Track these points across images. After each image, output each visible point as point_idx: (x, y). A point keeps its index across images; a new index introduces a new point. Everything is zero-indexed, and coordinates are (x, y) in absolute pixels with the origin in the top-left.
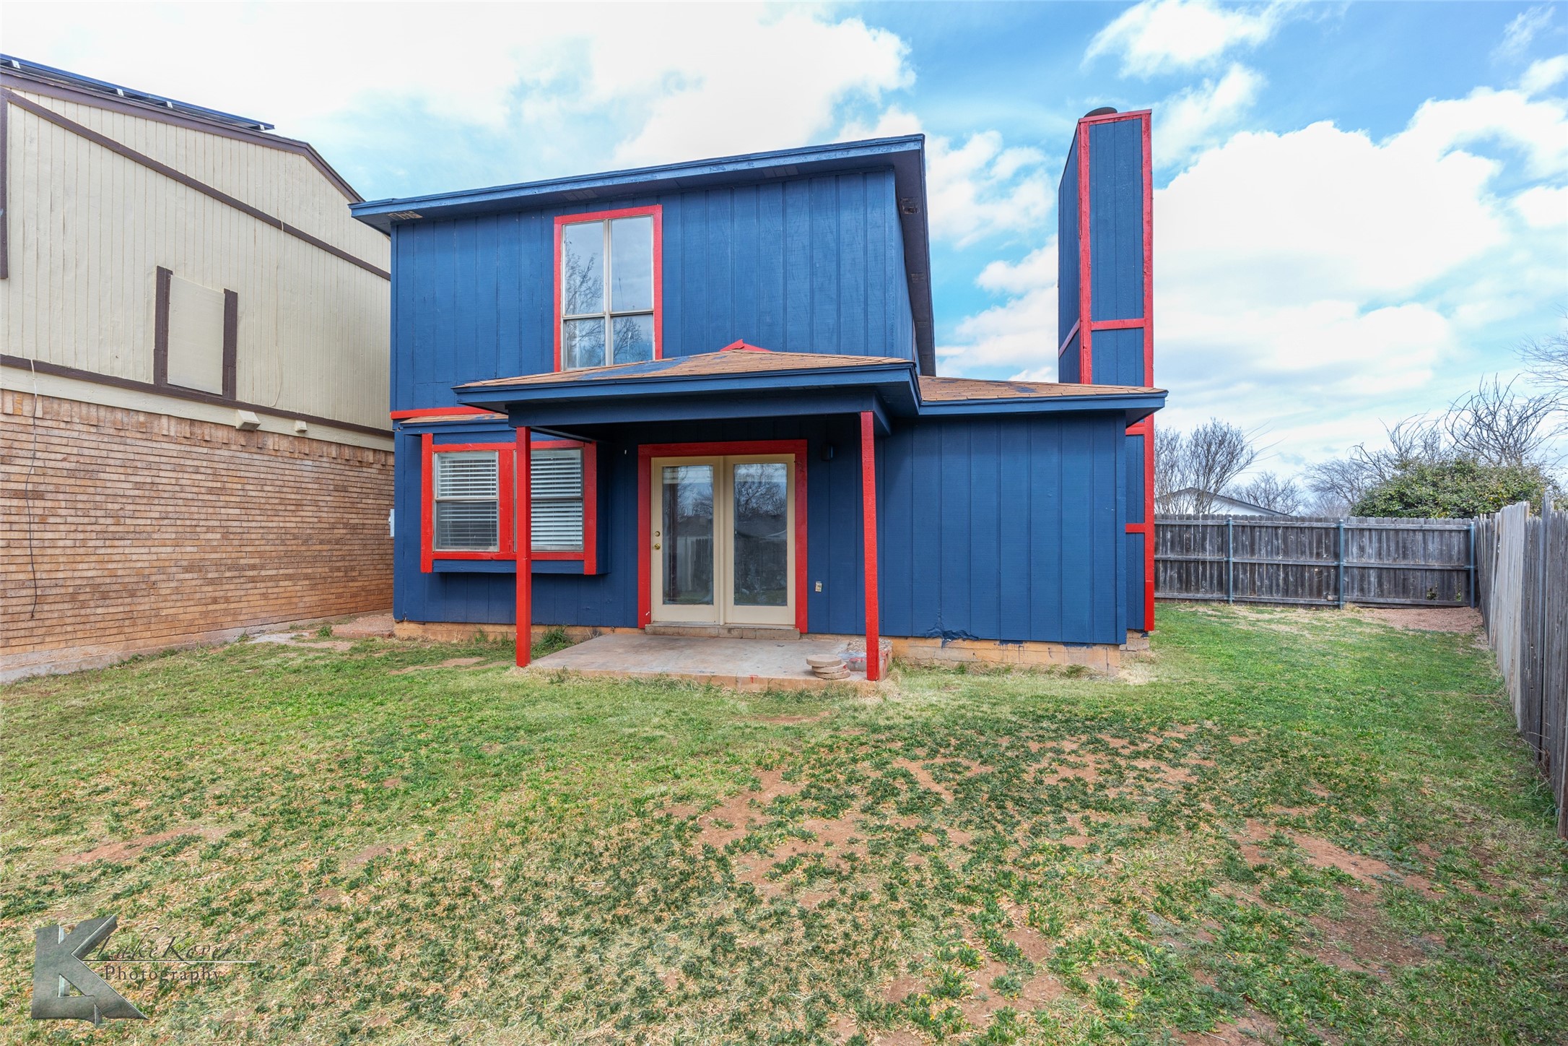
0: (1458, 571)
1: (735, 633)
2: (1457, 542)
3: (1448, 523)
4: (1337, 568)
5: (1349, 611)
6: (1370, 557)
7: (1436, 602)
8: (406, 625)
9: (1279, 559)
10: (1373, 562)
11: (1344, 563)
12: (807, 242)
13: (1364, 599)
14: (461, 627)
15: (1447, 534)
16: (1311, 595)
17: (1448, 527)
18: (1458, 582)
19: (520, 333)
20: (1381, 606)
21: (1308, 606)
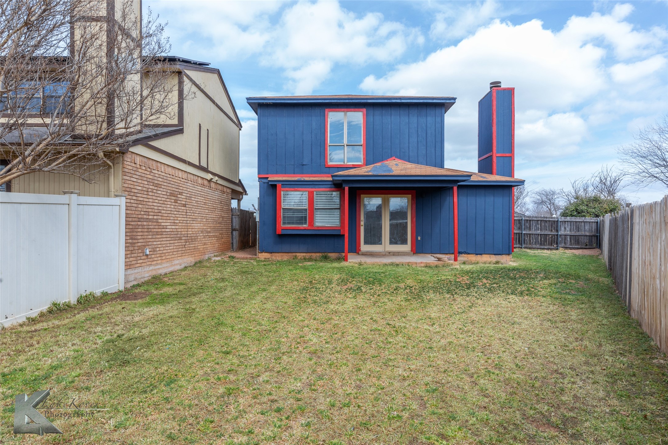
0: (594, 236)
1: (391, 254)
2: (594, 225)
3: (591, 219)
4: (557, 235)
5: (561, 250)
6: (567, 231)
7: (588, 247)
8: (263, 254)
9: (539, 232)
10: (569, 233)
11: (559, 233)
12: (416, 126)
13: (566, 246)
14: (287, 254)
15: (591, 223)
16: (549, 245)
17: (591, 221)
18: (594, 240)
19: (312, 149)
20: (571, 249)
21: (548, 249)
